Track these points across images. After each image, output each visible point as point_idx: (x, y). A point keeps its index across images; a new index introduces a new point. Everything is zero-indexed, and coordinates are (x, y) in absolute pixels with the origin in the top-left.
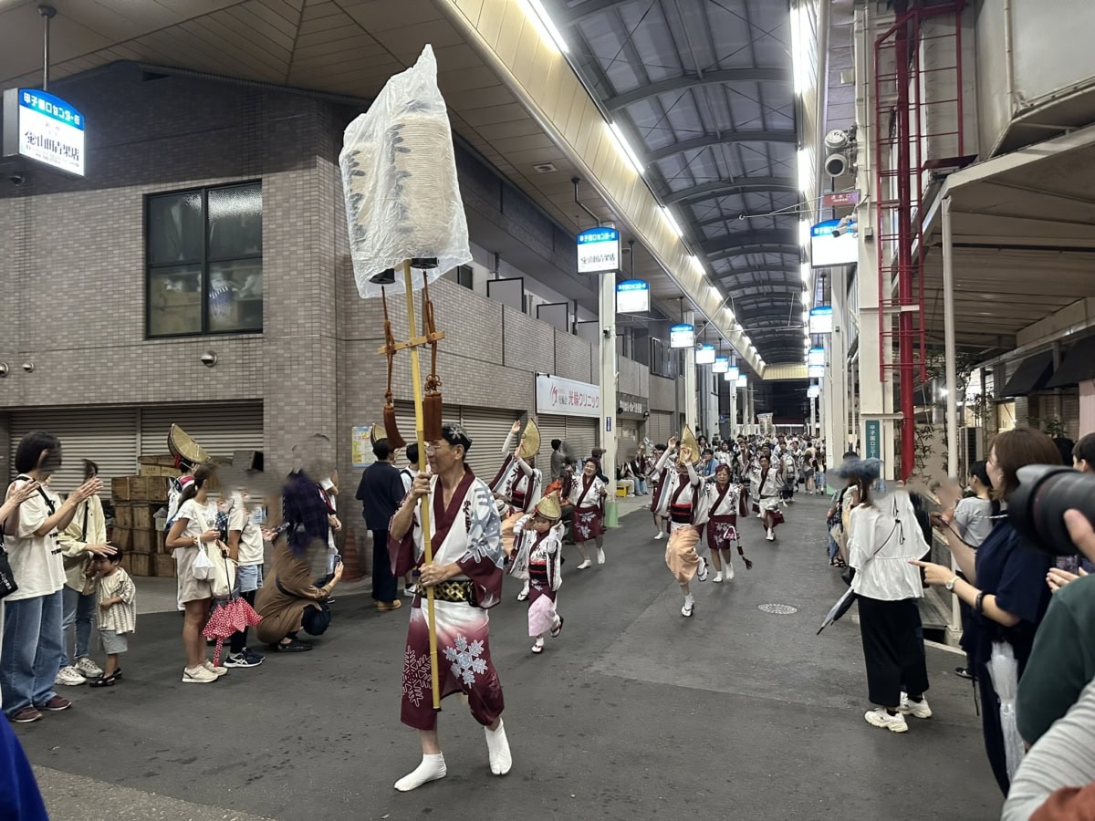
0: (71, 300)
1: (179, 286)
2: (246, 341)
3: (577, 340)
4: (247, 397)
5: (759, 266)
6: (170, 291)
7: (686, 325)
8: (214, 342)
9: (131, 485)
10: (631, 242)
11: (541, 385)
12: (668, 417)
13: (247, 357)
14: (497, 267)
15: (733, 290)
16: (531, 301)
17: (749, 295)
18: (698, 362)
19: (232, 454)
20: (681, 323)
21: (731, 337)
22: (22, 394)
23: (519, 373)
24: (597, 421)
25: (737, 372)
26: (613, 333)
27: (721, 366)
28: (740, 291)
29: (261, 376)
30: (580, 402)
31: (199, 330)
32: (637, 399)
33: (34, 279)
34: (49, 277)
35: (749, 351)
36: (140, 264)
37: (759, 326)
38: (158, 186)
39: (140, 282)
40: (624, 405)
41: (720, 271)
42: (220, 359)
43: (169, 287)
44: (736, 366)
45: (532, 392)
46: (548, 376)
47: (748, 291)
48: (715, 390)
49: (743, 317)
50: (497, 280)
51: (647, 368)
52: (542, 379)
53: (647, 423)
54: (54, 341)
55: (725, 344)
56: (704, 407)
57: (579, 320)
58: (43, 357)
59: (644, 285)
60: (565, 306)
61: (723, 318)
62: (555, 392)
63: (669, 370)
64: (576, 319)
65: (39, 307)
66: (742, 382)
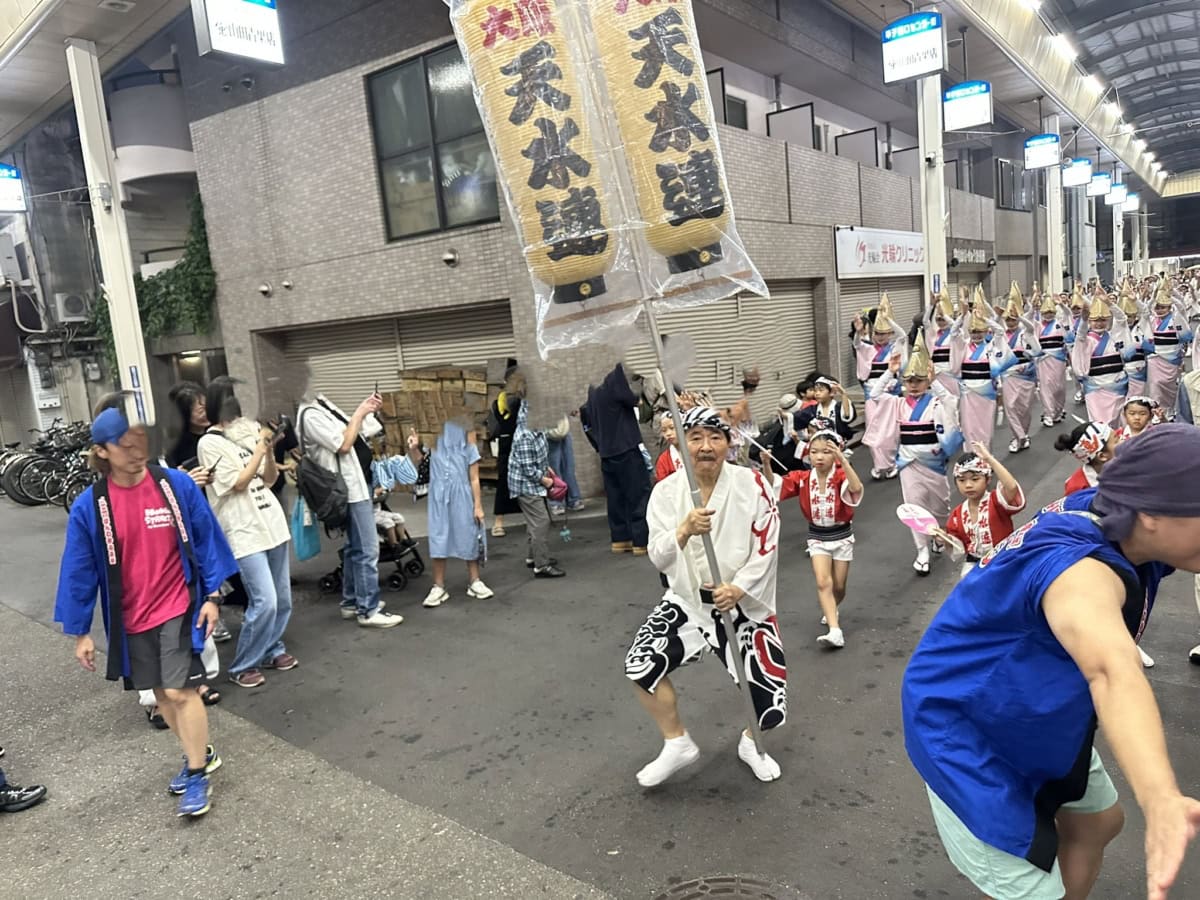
0: (313, 208)
1: (412, 177)
2: (485, 233)
3: (890, 175)
4: (493, 298)
5: (1158, 36)
6: (404, 183)
7: (1048, 135)
8: (454, 239)
9: (396, 401)
10: (963, 29)
11: (842, 242)
12: (1023, 263)
13: (488, 252)
14: (778, 95)
15: (1117, 77)
16: (826, 132)
17: (1142, 81)
18: (1065, 185)
19: (486, 362)
20: (1040, 134)
21: (1114, 144)
22: (287, 313)
23: (812, 230)
24: (921, 278)
25: (1125, 191)
26: (940, 161)
27: (1100, 186)
28: (1128, 76)
29: (503, 273)
30: (897, 257)
31: (437, 225)
32: (979, 244)
33: (278, 190)
34: (291, 185)
35: (1141, 160)
36: (371, 157)
37: (1157, 124)
38: (376, 63)
39: (374, 178)
40: (959, 254)
41: (1096, 52)
42: (462, 257)
43: (402, 180)
44: (1123, 184)
45: (830, 253)
46: (852, 229)
47: (1141, 75)
48: (1091, 220)
49: (1132, 114)
50: (779, 111)
51: (992, 202)
52: (843, 235)
53: (993, 275)
54: (306, 254)
55: (1106, 155)
56: (1074, 244)
57: (894, 149)
58: (299, 272)
59: (984, 87)
60: (873, 132)
61: (1102, 120)
62: (863, 248)
63: (1024, 201)
64: (889, 148)
65: (288, 219)
66: (1132, 203)
